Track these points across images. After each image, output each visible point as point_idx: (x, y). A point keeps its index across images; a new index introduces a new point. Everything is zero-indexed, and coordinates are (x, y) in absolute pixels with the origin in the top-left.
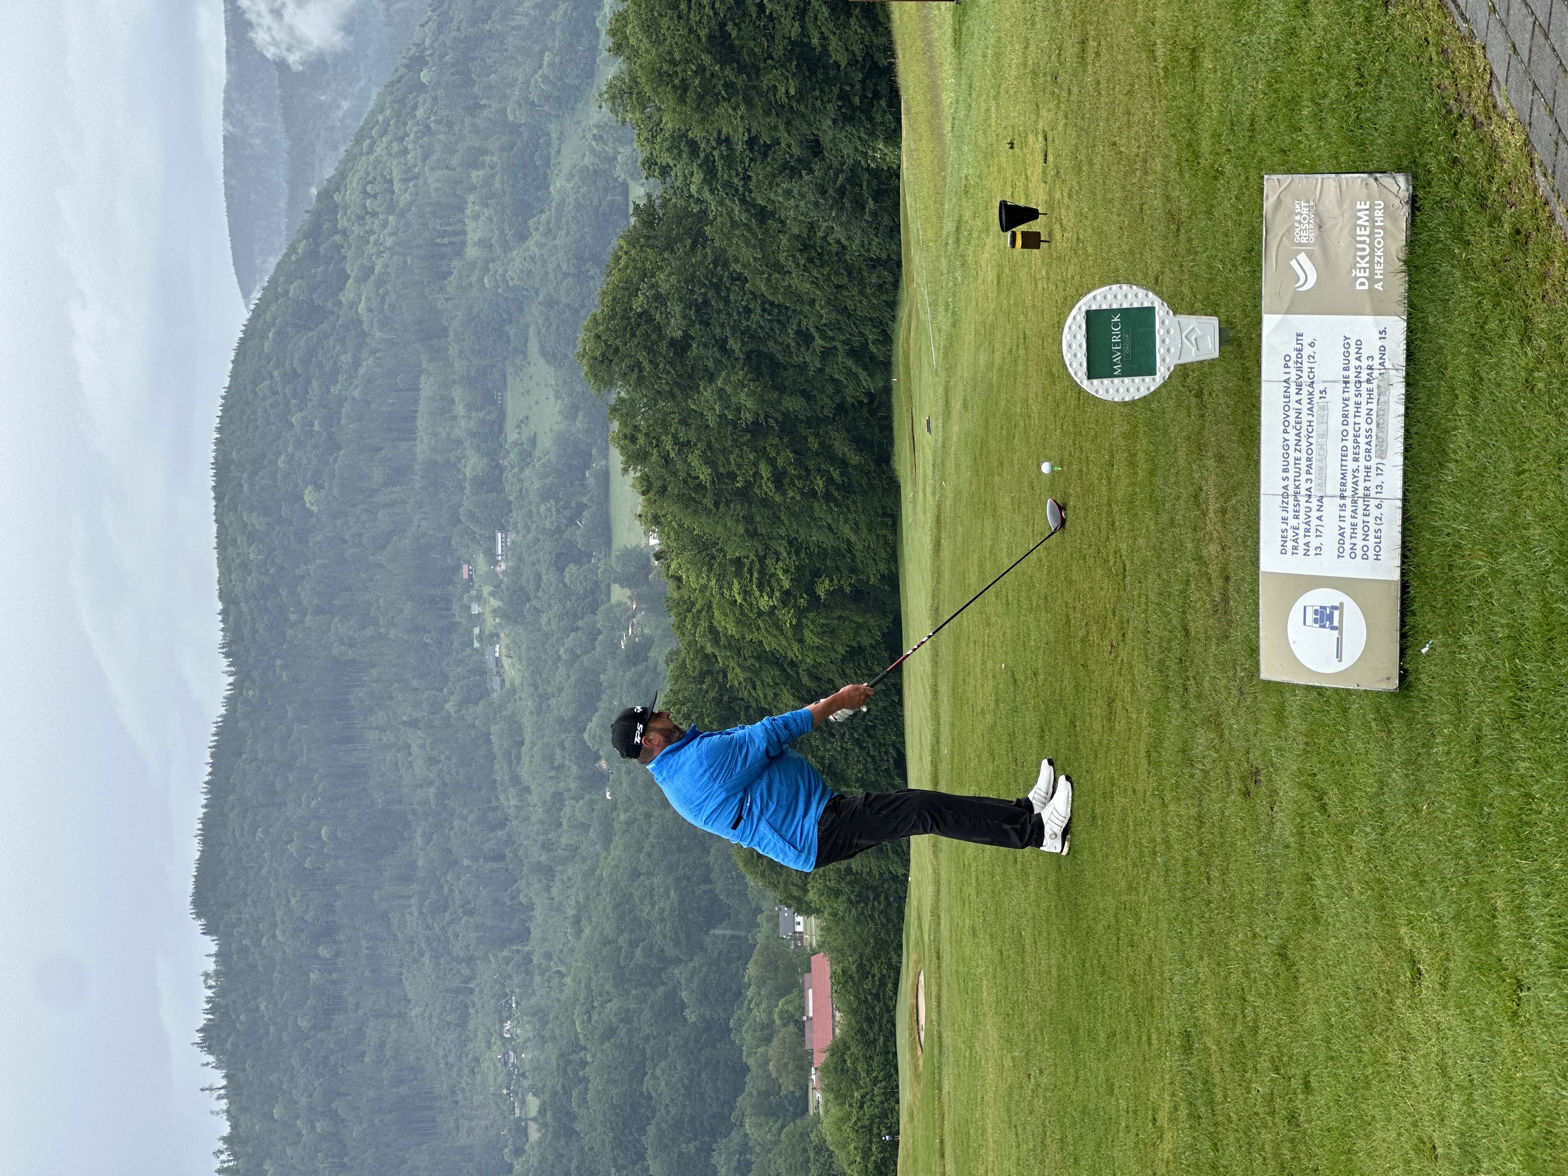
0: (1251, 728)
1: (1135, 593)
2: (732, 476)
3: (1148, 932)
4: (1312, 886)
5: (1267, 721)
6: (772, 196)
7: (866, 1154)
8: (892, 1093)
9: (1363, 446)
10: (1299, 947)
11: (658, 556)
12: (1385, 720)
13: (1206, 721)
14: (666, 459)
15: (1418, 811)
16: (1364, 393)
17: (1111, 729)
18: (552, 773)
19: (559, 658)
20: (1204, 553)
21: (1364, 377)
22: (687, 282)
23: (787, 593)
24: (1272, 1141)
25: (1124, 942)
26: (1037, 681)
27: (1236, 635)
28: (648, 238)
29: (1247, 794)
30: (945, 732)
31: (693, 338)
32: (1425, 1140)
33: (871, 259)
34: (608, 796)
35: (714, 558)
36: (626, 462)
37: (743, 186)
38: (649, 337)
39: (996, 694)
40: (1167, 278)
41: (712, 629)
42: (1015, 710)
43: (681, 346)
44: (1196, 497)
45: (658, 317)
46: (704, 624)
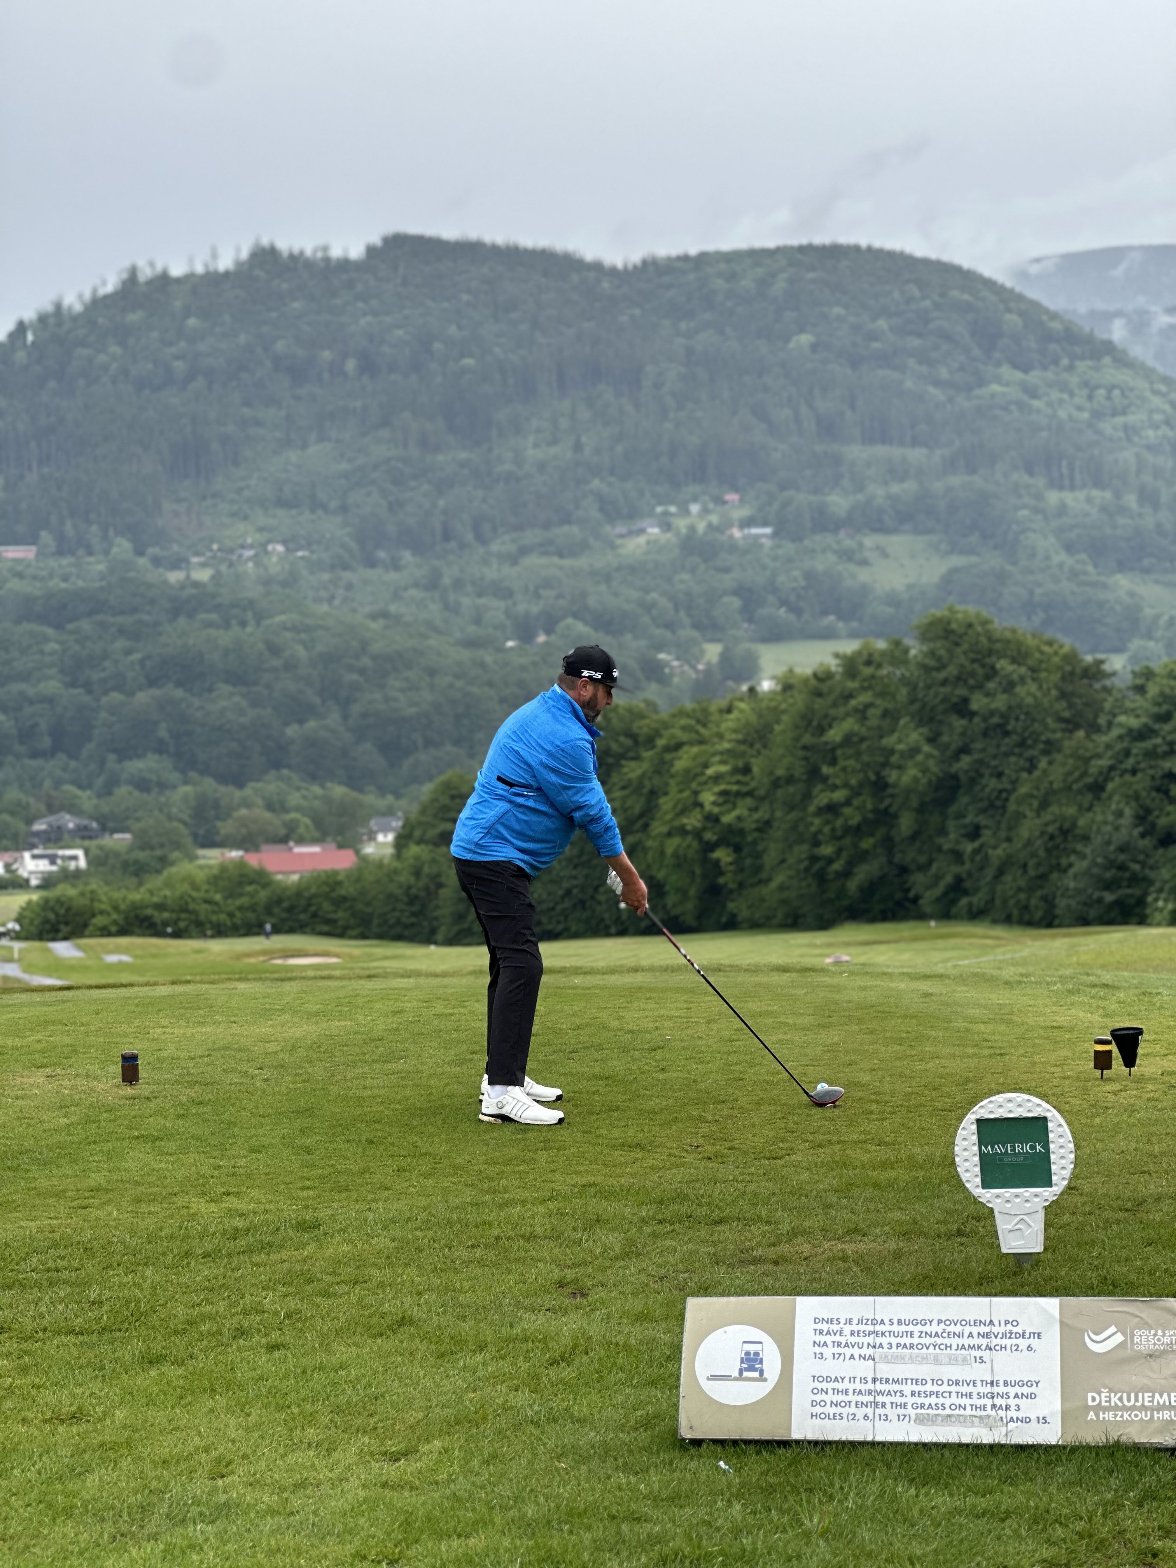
0: (628, 1289)
1: (753, 1170)
2: (833, 763)
3: (415, 1187)
4: (475, 1351)
5: (637, 1305)
9: (927, 1401)
10: (412, 1337)
11: (752, 690)
12: (647, 1424)
14: (849, 697)
15: (559, 1458)
16: (982, 1402)
18: (531, 587)
19: (647, 592)
20: (800, 1239)
21: (998, 1401)
22: (1027, 713)
23: (717, 820)
24: (217, 1312)
25: (403, 1162)
26: (656, 1072)
28: (1072, 674)
29: (561, 1285)
30: (597, 980)
31: (970, 721)
32: (230, 1468)
34: (509, 644)
35: (751, 746)
36: (845, 657)
37: (1126, 768)
38: (971, 676)
39: (640, 1031)
40: (1078, 1200)
42: (625, 1050)
44: (856, 1230)
45: (992, 685)
46: (684, 737)
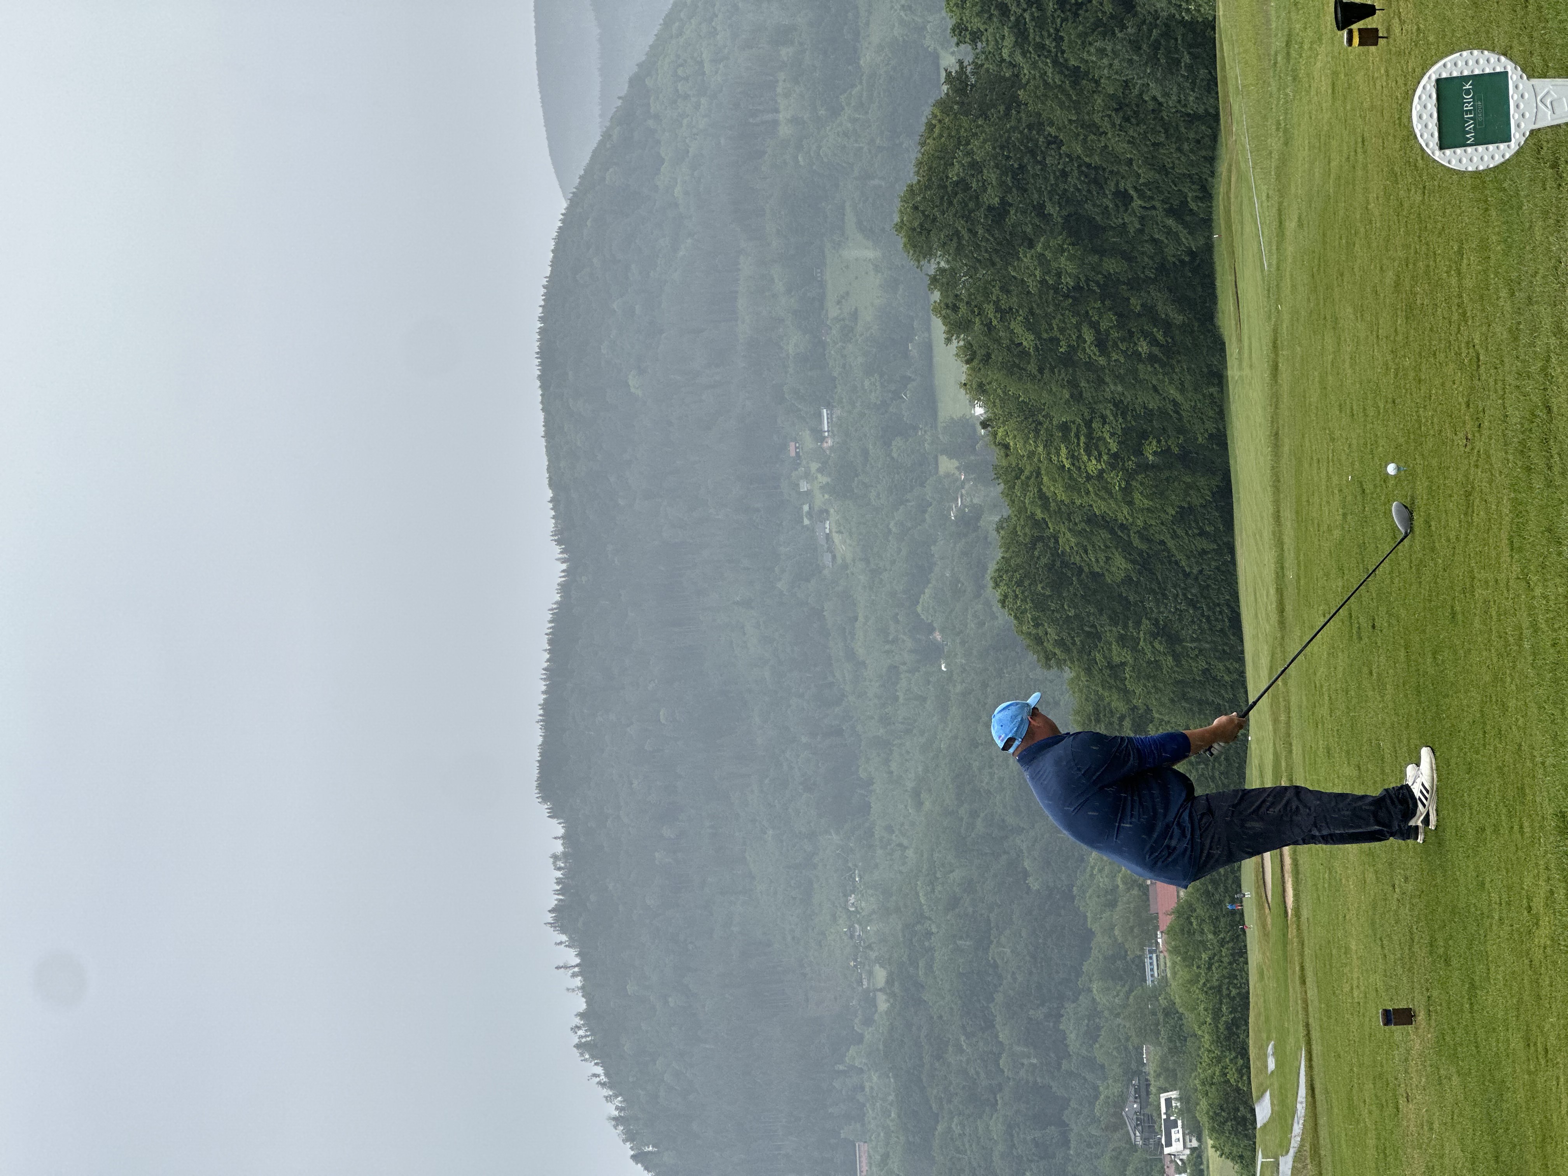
2: (1055, 341)
6: (1085, 56)
7: (1217, 1014)
8: (1241, 953)
11: (984, 425)
14: (989, 326)
18: (887, 647)
19: (890, 531)
22: (1002, 148)
23: (1115, 456)
28: (962, 104)
31: (1011, 205)
33: (1189, 115)
34: (943, 668)
35: (1041, 424)
36: (947, 332)
37: (1055, 47)
38: (966, 205)
41: (1042, 496)
43: (999, 214)
45: (974, 185)
46: (1033, 491)
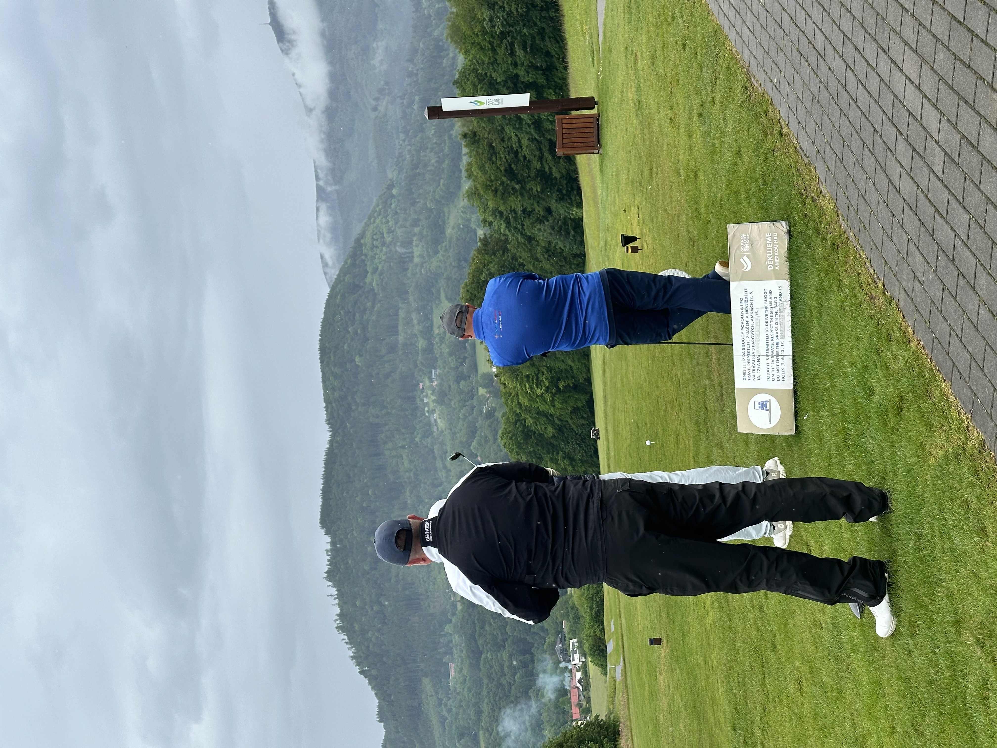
1: (685, 392)
5: (741, 446)
9: (775, 334)
12: (790, 446)
13: (717, 445)
16: (774, 312)
17: (678, 447)
18: (459, 463)
20: (712, 376)
21: (773, 306)
23: (548, 388)
26: (647, 427)
27: (727, 410)
28: (485, 250)
30: (611, 446)
33: (574, 254)
39: (631, 432)
41: (519, 403)
44: (707, 353)
